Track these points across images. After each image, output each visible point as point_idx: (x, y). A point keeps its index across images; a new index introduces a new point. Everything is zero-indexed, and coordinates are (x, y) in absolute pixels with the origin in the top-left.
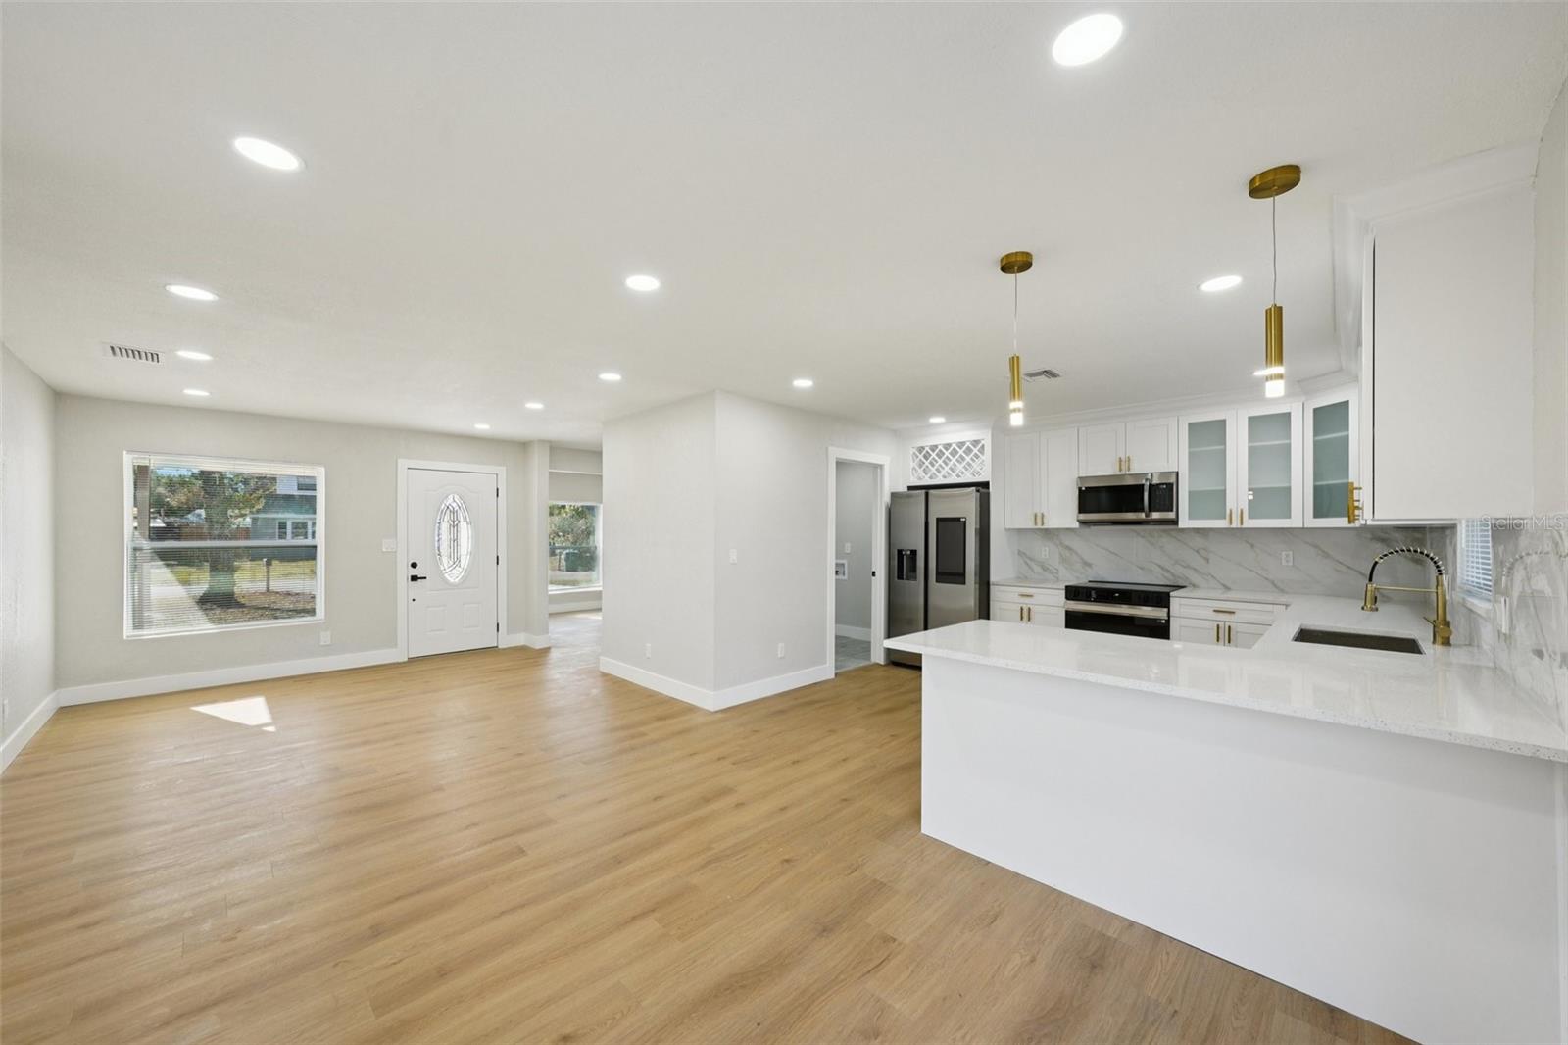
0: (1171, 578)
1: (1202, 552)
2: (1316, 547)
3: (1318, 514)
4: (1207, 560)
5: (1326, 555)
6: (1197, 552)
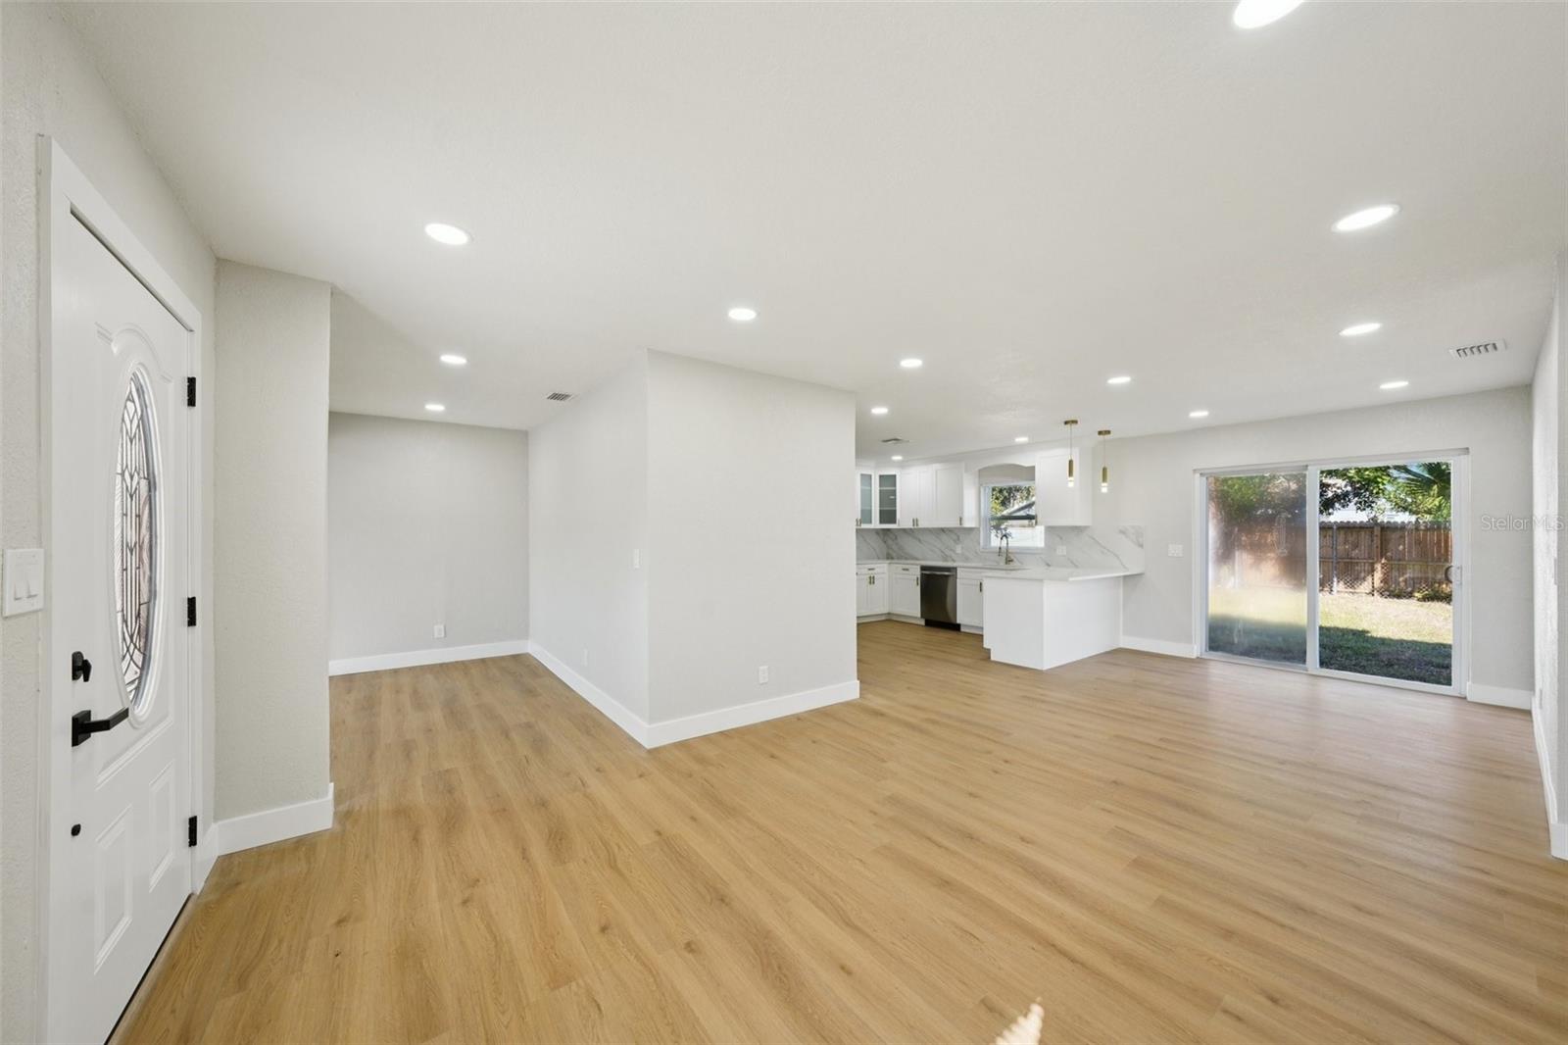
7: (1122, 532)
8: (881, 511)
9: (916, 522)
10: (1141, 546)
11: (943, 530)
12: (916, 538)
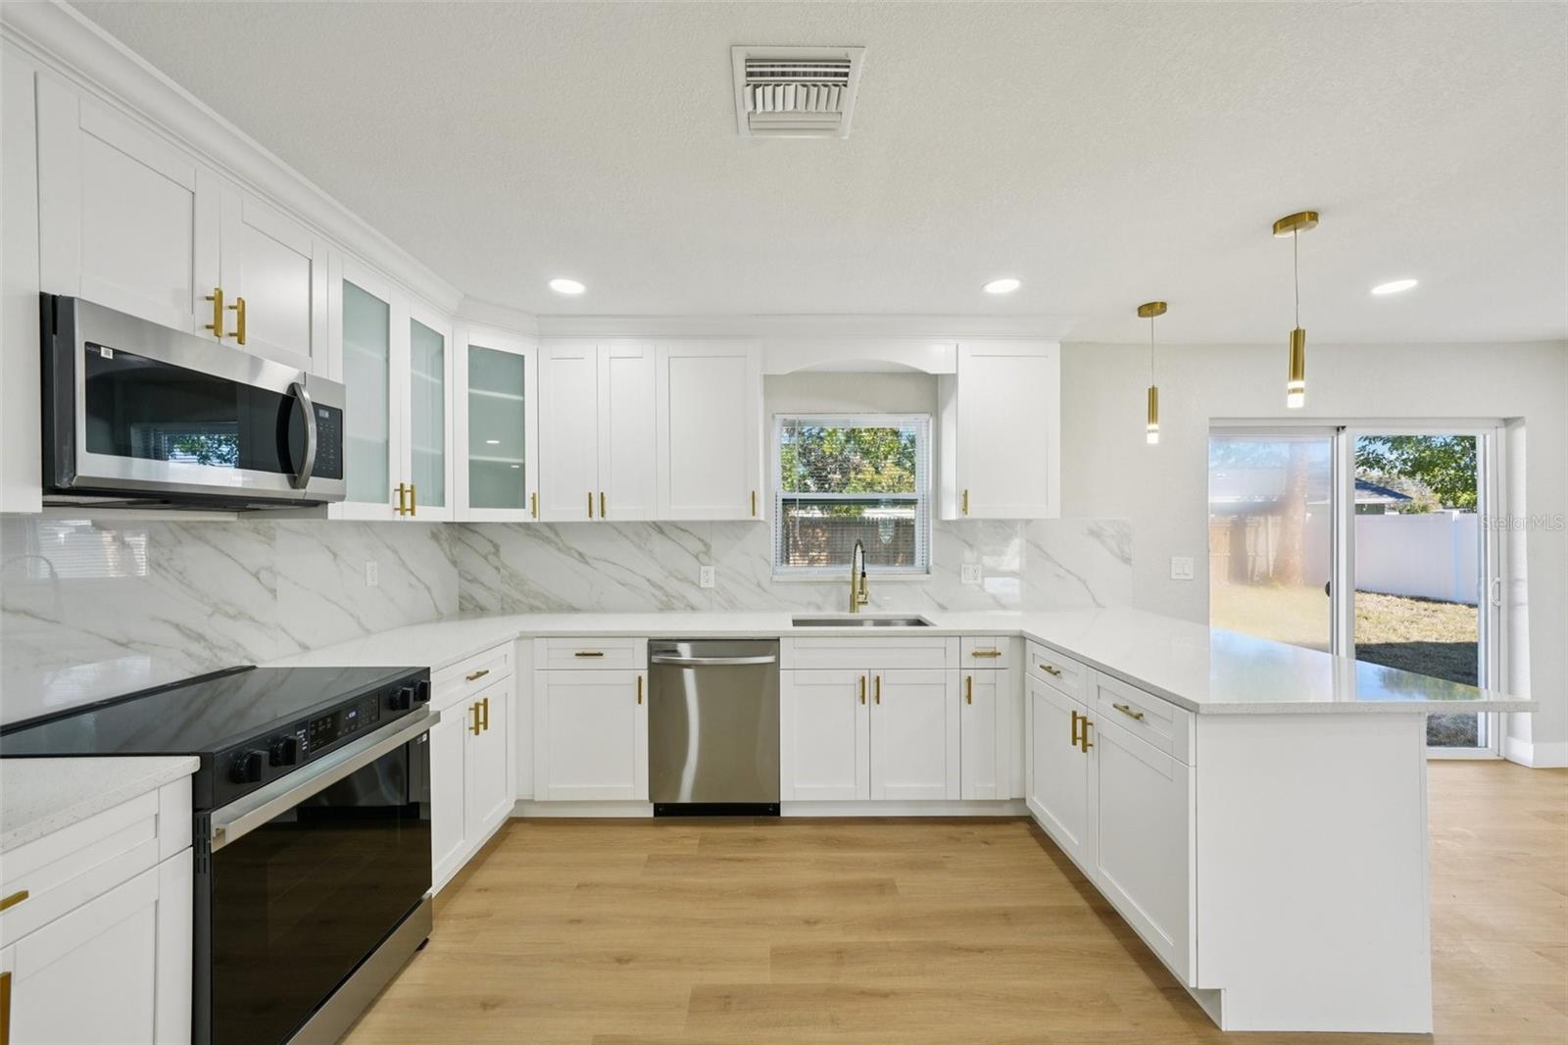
0: (206, 654)
1: (263, 575)
2: (395, 552)
3: (475, 502)
4: (273, 591)
5: (404, 564)
6: (256, 576)
7: (1095, 534)
8: (473, 465)
9: (597, 502)
10: (1127, 560)
11: (659, 527)
12: (567, 550)
